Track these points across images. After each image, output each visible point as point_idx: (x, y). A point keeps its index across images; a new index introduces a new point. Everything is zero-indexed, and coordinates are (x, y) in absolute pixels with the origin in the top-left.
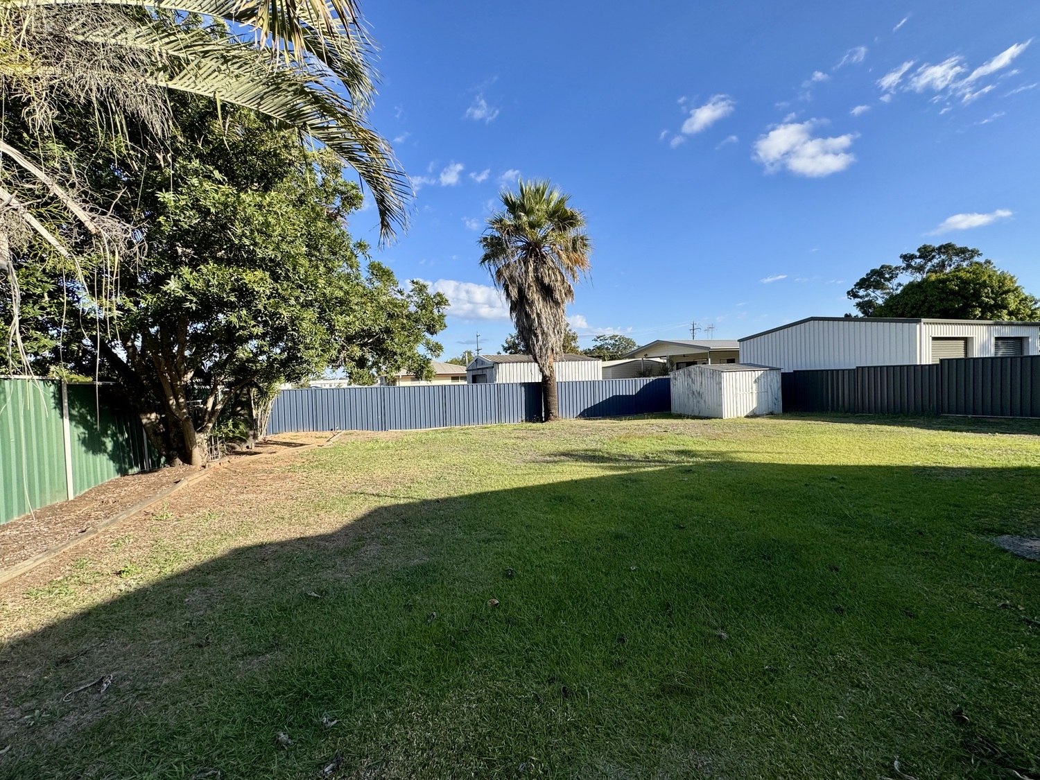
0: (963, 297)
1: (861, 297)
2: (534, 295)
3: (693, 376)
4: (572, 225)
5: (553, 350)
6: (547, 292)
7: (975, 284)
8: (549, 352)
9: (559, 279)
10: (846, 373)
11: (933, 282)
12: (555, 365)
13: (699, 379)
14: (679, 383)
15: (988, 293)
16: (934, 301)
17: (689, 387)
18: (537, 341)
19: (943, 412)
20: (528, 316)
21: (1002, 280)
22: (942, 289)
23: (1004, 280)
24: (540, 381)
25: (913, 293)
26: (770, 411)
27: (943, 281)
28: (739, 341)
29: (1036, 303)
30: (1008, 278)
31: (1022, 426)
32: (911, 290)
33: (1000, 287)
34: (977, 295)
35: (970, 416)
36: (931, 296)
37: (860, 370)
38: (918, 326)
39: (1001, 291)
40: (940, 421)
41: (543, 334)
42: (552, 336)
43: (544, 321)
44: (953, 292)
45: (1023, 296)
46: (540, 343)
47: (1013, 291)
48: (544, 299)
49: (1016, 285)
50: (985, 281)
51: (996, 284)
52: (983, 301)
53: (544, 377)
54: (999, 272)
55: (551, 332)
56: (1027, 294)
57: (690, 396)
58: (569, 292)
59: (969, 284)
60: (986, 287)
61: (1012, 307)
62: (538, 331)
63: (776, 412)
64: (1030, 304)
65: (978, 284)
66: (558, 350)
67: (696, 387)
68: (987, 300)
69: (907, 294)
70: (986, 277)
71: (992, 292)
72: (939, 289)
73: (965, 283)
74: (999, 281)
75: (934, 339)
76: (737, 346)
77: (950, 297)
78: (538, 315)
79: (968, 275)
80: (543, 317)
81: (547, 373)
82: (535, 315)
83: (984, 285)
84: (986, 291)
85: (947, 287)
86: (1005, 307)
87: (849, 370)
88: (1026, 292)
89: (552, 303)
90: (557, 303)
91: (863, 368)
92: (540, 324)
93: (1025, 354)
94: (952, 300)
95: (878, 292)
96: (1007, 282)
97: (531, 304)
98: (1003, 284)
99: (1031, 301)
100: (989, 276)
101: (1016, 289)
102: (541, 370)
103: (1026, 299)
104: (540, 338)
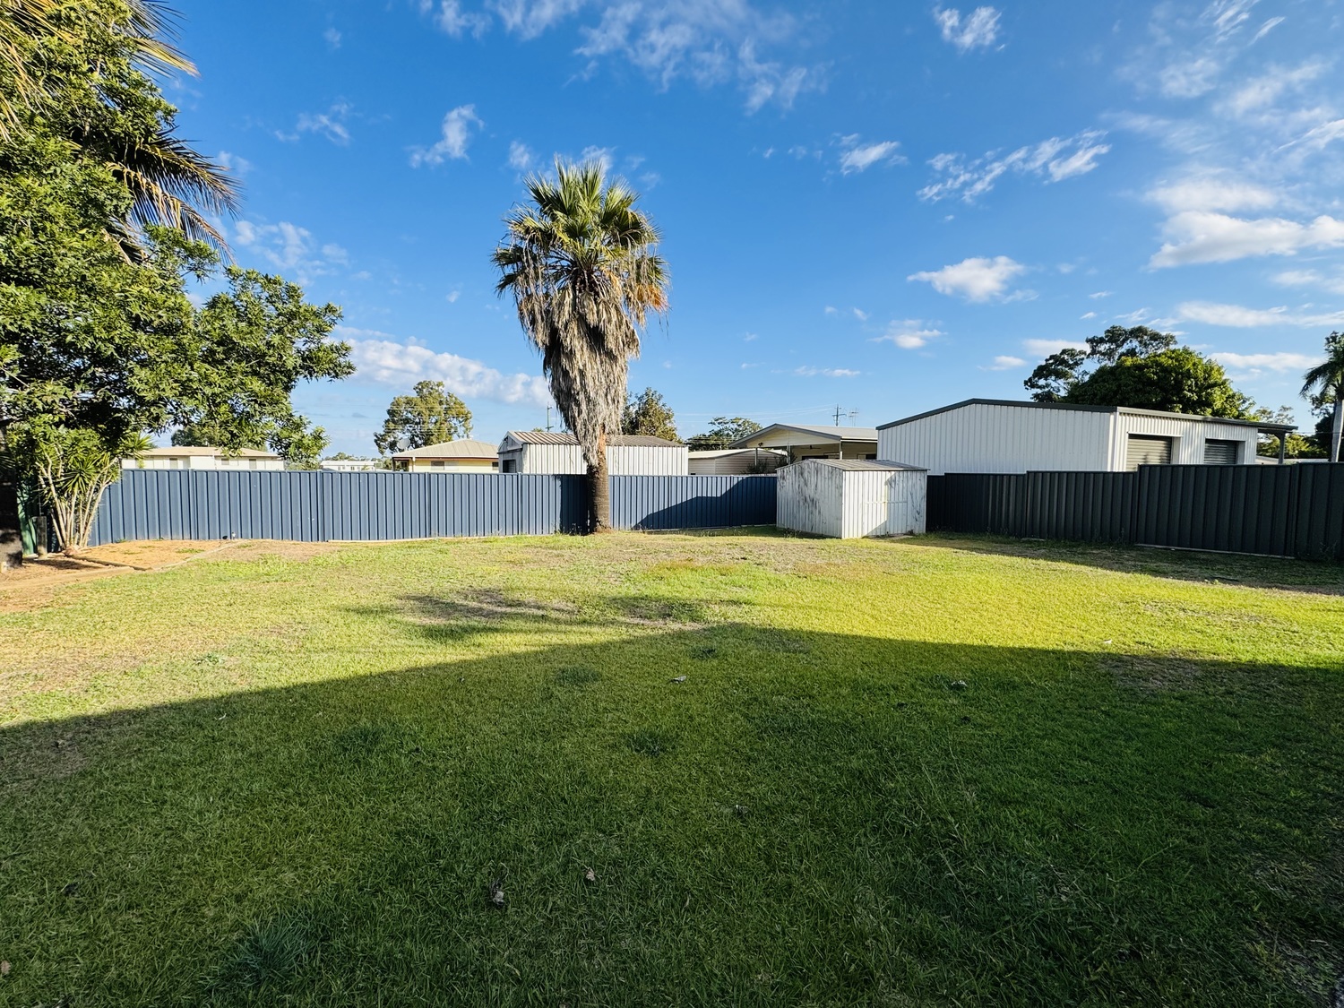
0: (1163, 389)
1: (1040, 387)
2: (574, 340)
3: (806, 475)
4: (637, 237)
5: (604, 426)
6: (595, 337)
7: (1177, 374)
8: (598, 429)
9: (614, 319)
10: (1013, 480)
11: (1129, 368)
12: (608, 451)
13: (813, 480)
14: (788, 484)
15: (1191, 385)
16: (1128, 393)
17: (801, 492)
18: (580, 412)
19: (1137, 542)
20: (566, 373)
21: (1208, 371)
22: (1139, 377)
23: (1211, 370)
24: (585, 473)
25: (1104, 381)
26: (909, 529)
27: (1139, 367)
28: (878, 428)
29: (1244, 402)
30: (1216, 368)
31: (1245, 567)
32: (1101, 377)
33: (1205, 379)
34: (1178, 387)
35: (1173, 549)
36: (1126, 385)
37: (1031, 476)
38: (1112, 417)
39: (1206, 384)
40: (1134, 554)
41: (589, 400)
42: (604, 406)
43: (589, 381)
44: (1150, 382)
45: (1231, 393)
46: (584, 415)
47: (1220, 385)
48: (591, 349)
49: (1224, 378)
50: (1189, 370)
51: (1200, 374)
52: (1185, 395)
53: (590, 468)
54: (1205, 361)
55: (601, 401)
56: (1235, 390)
57: (801, 503)
58: (630, 340)
59: (1170, 373)
60: (1189, 378)
61: (1218, 405)
62: (581, 397)
63: (916, 532)
64: (1237, 403)
65: (1182, 374)
66: (614, 427)
67: (810, 492)
68: (1189, 394)
69: (1096, 382)
70: (1190, 366)
71: (1196, 384)
72: (1134, 377)
73: (1166, 370)
74: (1205, 372)
75: (1132, 436)
76: (873, 435)
77: (1148, 388)
78: (582, 373)
79: (1170, 362)
80: (589, 374)
81: (594, 461)
82: (576, 372)
83: (1188, 375)
84: (1189, 383)
85: (1144, 374)
86: (1210, 405)
87: (1017, 476)
88: (1233, 388)
89: (603, 357)
90: (611, 357)
91: (1036, 473)
92: (583, 386)
93: (1239, 463)
94: (1149, 392)
95: (1061, 381)
96: (1215, 373)
97: (571, 355)
98: (1209, 376)
99: (1239, 400)
100: (1194, 364)
101: (1224, 383)
102: (585, 457)
103: (1233, 396)
104: (584, 407)
